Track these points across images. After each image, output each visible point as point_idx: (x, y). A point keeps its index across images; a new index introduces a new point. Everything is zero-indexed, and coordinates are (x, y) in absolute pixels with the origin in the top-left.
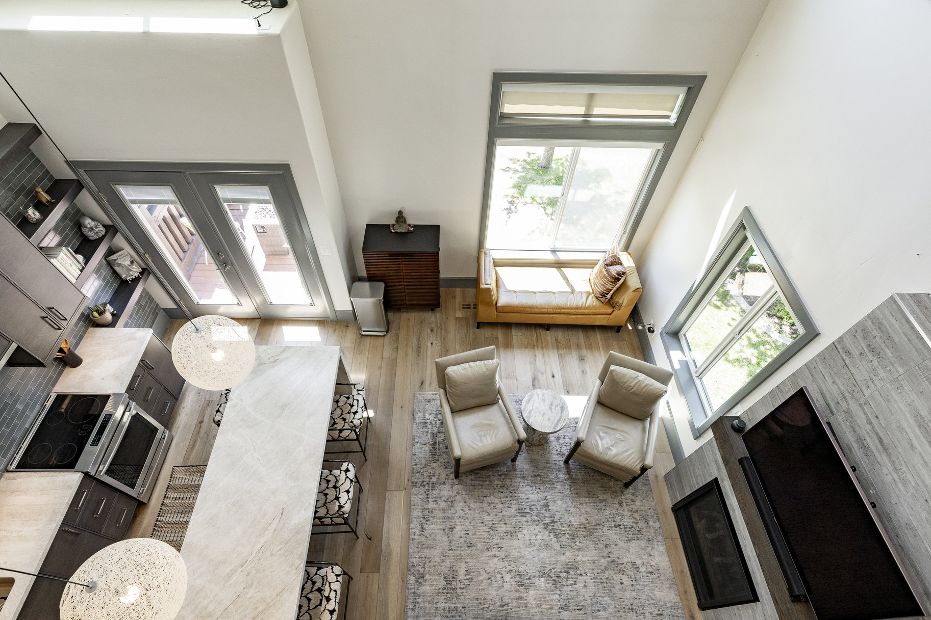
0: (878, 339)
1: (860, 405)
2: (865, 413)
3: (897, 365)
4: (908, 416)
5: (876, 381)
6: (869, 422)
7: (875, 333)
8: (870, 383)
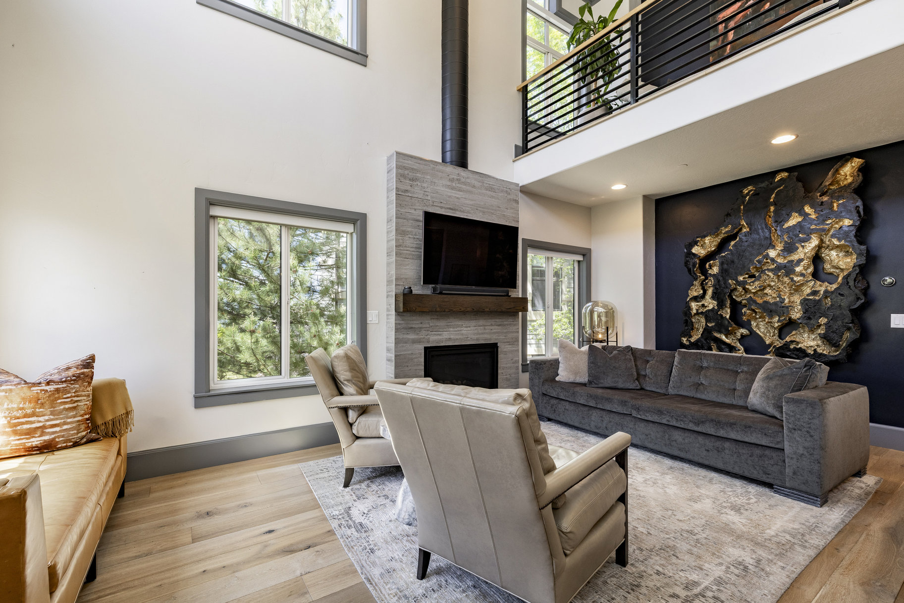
0: (410, 174)
1: (433, 205)
2: (437, 206)
3: (426, 177)
4: (446, 190)
5: (427, 190)
6: (441, 207)
7: (406, 172)
8: (426, 193)
